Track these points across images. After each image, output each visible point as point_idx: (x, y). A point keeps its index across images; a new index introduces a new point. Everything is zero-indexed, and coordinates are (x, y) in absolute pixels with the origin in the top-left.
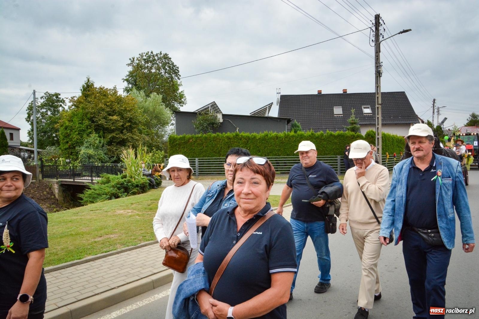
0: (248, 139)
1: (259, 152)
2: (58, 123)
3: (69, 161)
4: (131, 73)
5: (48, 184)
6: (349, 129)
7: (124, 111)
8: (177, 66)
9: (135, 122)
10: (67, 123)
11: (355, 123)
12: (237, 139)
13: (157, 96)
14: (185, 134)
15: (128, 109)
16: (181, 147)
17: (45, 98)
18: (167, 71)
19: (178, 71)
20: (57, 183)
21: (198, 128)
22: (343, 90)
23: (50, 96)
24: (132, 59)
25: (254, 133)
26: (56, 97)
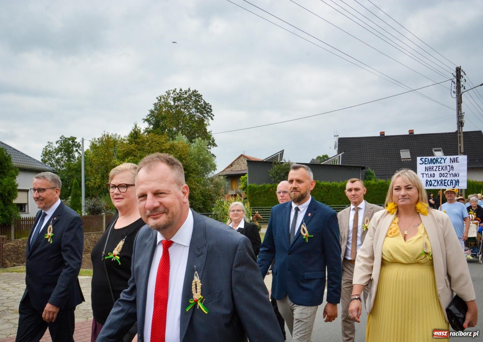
0: (329, 188)
1: (340, 201)
4: (152, 112)
8: (210, 105)
9: (190, 170)
12: (318, 188)
13: (203, 141)
14: (264, 183)
16: (261, 196)
17: (61, 142)
18: (198, 110)
19: (211, 110)
21: (274, 178)
23: (66, 140)
24: (159, 98)
25: (334, 182)
26: (72, 142)
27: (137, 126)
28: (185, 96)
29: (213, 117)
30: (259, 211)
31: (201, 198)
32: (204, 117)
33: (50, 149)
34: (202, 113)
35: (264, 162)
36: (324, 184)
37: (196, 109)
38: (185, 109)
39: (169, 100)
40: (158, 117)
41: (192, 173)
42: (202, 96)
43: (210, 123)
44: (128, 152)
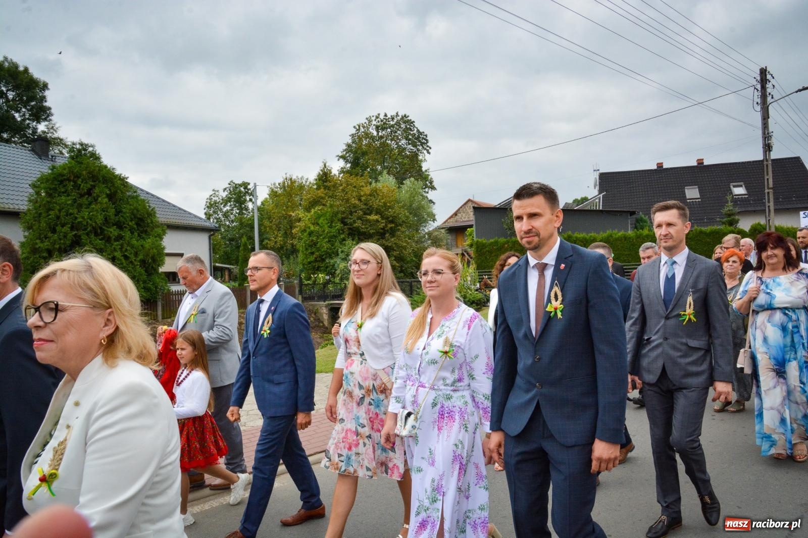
2: (296, 227)
3: (327, 277)
5: (311, 308)
6: (723, 223)
7: (383, 207)
8: (425, 134)
9: (398, 222)
10: (312, 228)
11: (733, 214)
13: (416, 182)
15: (388, 204)
16: (493, 255)
17: (230, 190)
18: (410, 142)
19: (427, 140)
20: (326, 306)
22: (698, 160)
23: (237, 186)
24: (357, 127)
25: (591, 233)
26: (244, 188)
27: (327, 165)
28: (392, 123)
29: (430, 151)
30: (488, 275)
31: (414, 259)
32: (418, 150)
33: (216, 198)
34: (415, 146)
35: (498, 208)
36: (579, 236)
37: (406, 140)
38: (392, 140)
39: (370, 129)
40: (357, 153)
41: (401, 225)
42: (414, 122)
43: (426, 158)
44: (314, 199)
